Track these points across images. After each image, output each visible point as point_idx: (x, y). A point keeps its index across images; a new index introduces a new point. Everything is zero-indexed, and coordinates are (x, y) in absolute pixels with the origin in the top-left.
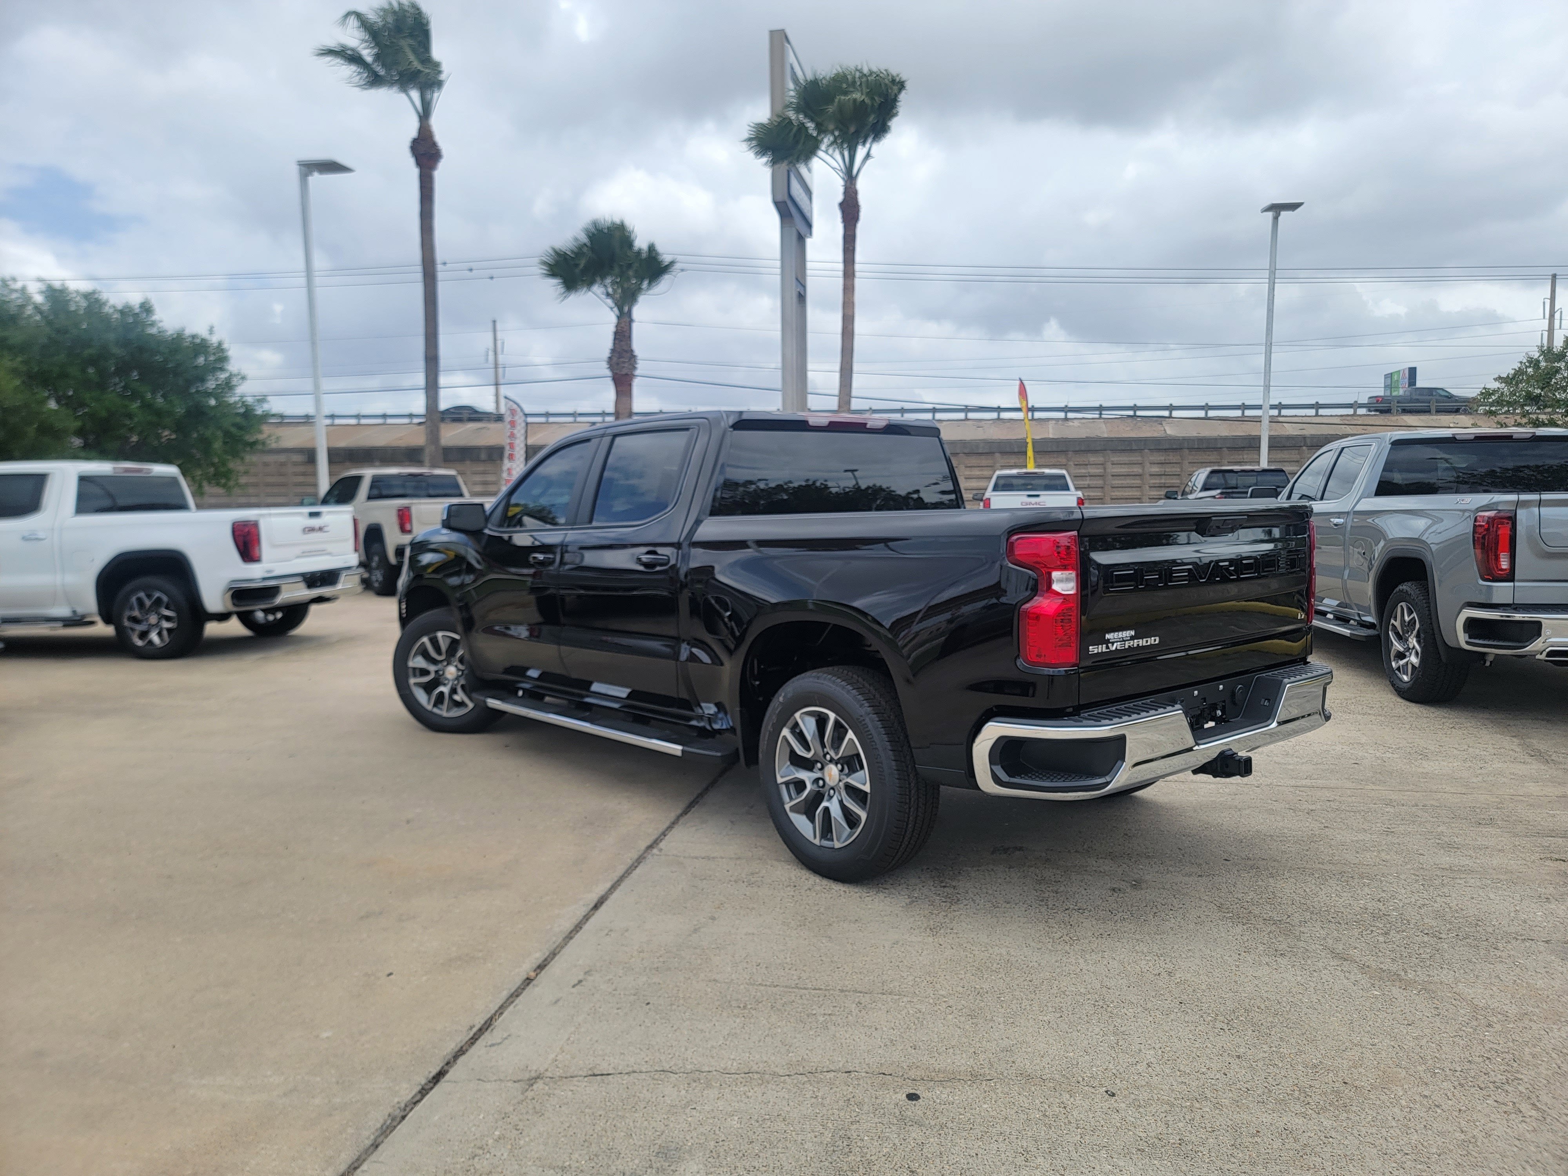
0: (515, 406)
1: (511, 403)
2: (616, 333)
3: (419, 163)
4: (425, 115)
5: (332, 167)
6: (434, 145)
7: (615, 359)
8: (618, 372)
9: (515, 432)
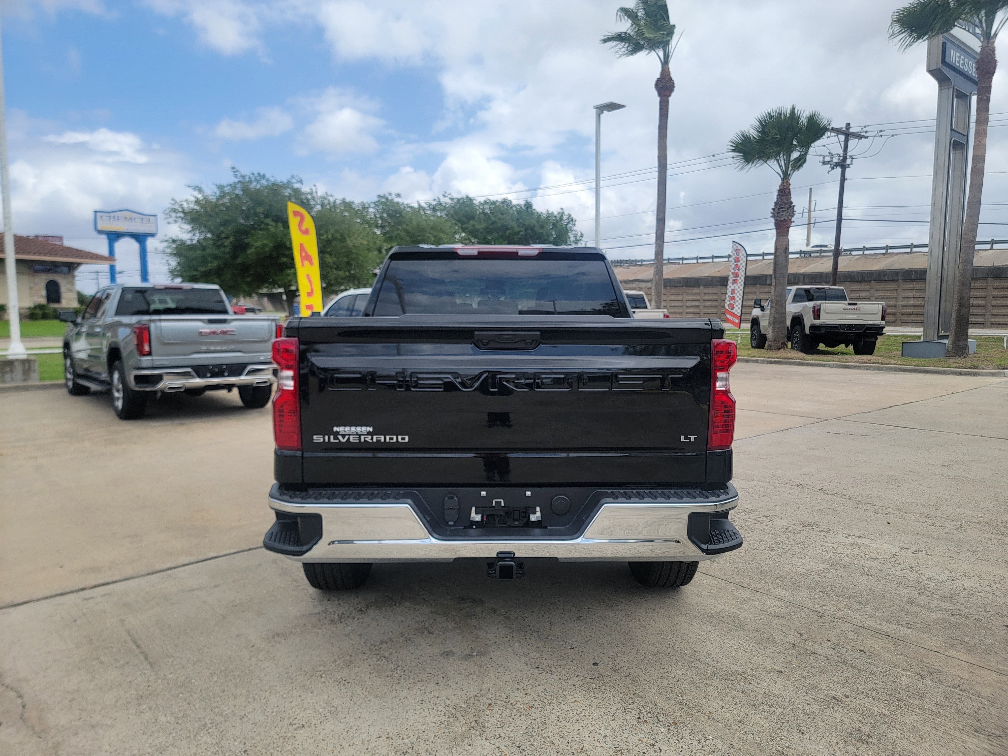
0: (739, 247)
1: (737, 245)
2: (779, 191)
3: (660, 95)
4: (665, 63)
5: (612, 107)
6: (671, 79)
7: (776, 211)
8: (778, 218)
9: (739, 264)
